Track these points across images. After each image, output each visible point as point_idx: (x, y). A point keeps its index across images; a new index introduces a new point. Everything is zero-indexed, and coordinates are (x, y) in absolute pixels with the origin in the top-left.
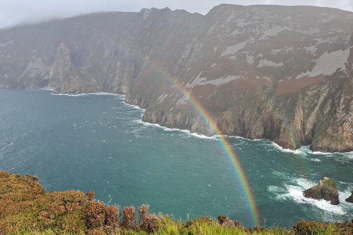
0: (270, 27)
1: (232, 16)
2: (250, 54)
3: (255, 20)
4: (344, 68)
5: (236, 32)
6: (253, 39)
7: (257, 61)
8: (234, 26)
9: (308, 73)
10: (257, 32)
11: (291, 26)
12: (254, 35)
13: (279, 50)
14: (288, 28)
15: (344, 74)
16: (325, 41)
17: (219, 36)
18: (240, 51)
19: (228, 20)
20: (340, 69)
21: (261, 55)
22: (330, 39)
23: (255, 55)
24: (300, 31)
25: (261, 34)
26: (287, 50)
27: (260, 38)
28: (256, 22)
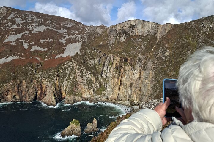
0: (38, 26)
1: (12, 16)
2: (25, 42)
3: (29, 20)
4: (79, 53)
5: (15, 26)
6: (28, 32)
7: (30, 47)
8: (14, 23)
9: (62, 55)
10: (30, 28)
11: (51, 26)
12: (28, 30)
13: (44, 41)
14: (49, 28)
15: (80, 56)
16: (69, 37)
17: (3, 28)
18: (18, 39)
19: (9, 18)
20: (78, 53)
21: (33, 43)
22: (72, 36)
23: (29, 43)
24: (56, 30)
25: (33, 30)
26: (49, 41)
27: (32, 32)
28: (29, 22)
